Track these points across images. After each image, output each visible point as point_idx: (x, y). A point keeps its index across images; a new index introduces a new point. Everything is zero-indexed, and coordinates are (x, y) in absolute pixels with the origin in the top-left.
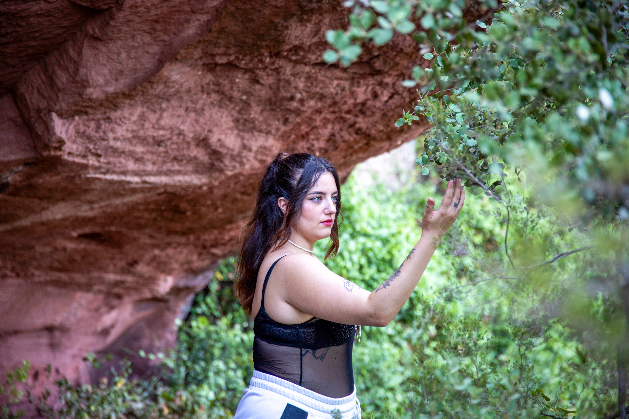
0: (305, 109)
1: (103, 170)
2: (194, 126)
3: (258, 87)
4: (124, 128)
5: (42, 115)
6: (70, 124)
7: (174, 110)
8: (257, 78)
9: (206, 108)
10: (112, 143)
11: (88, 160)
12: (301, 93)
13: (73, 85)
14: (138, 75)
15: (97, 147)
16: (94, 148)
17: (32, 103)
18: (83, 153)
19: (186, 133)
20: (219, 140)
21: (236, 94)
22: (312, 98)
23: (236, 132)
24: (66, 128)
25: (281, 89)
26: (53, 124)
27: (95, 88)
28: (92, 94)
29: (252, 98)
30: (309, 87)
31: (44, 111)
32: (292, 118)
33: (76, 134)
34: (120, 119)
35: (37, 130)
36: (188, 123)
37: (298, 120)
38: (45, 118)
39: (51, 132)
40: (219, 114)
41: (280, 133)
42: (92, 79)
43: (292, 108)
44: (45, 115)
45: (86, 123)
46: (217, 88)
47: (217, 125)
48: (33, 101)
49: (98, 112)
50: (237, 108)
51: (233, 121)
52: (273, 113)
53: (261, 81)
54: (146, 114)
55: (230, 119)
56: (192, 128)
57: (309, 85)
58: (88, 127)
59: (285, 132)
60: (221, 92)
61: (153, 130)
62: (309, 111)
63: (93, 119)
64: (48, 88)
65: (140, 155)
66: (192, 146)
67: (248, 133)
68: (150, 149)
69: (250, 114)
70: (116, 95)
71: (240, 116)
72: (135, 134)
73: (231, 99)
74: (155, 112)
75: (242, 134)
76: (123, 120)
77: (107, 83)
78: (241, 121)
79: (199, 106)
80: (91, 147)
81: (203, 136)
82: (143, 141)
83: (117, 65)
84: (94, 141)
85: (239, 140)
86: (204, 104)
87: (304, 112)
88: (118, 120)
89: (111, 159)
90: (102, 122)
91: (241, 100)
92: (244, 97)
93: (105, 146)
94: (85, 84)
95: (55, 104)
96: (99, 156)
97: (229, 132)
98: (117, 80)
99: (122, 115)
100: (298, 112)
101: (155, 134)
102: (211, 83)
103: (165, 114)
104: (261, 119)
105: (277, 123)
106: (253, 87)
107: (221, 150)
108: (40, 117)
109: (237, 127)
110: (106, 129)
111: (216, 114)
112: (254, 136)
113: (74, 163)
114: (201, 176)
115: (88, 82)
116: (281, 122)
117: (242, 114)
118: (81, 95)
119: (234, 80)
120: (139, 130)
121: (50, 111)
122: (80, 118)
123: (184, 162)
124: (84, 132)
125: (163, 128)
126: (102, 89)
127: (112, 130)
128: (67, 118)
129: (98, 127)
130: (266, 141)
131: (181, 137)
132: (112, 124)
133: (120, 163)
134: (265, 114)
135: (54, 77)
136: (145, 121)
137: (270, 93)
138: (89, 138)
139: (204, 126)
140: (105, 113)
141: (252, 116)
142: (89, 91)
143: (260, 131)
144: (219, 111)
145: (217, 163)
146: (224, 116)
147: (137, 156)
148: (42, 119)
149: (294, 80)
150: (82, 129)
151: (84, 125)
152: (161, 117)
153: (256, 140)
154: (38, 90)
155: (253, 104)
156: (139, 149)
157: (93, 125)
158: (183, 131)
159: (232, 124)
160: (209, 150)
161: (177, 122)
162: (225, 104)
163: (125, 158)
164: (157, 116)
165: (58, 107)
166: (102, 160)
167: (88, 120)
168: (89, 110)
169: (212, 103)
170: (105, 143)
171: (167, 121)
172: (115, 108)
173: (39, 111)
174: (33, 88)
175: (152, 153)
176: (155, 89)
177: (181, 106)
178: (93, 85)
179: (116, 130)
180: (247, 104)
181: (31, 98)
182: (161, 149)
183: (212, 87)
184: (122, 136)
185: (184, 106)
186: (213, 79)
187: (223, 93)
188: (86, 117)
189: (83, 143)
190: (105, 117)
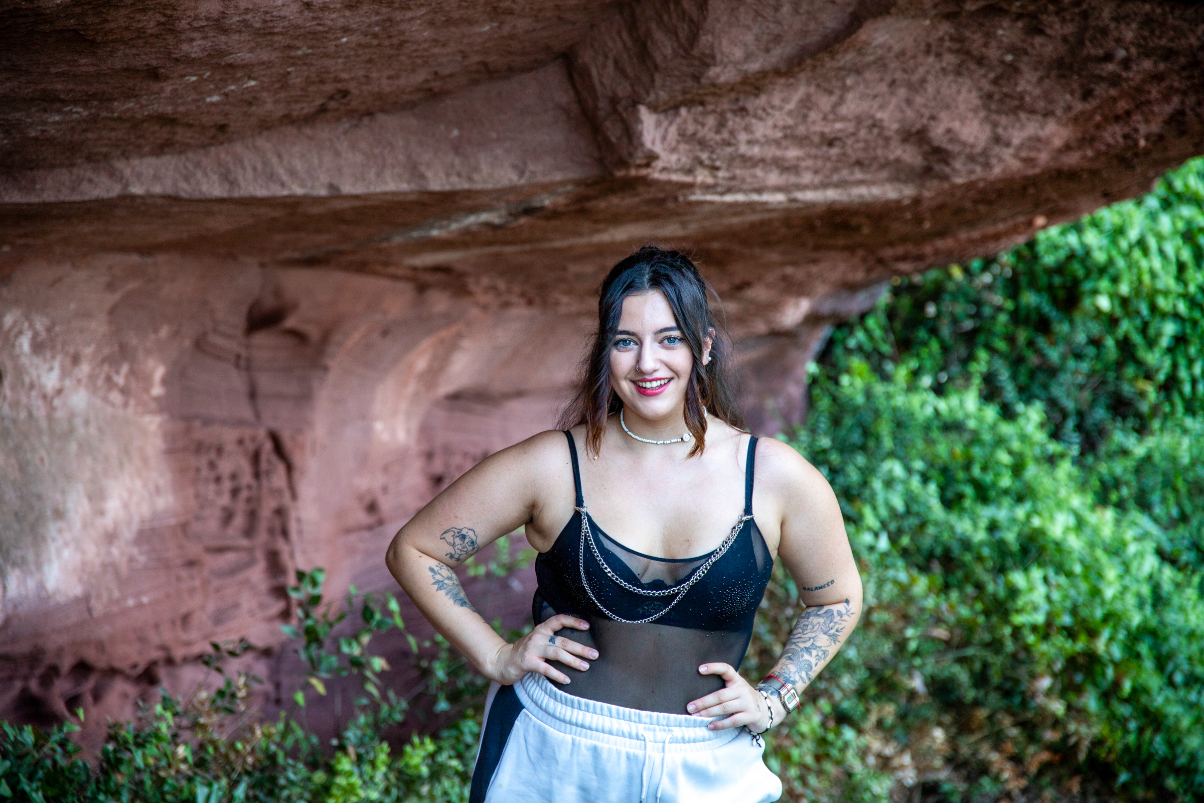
0: (1131, 75)
1: (719, 189)
2: (902, 111)
3: (1038, 40)
4: (770, 122)
5: (620, 108)
6: (671, 123)
7: (867, 87)
8: (1040, 26)
9: (930, 78)
10: (743, 149)
11: (695, 177)
12: (1127, 49)
13: (684, 62)
14: (808, 40)
15: (714, 156)
16: (710, 158)
17: (602, 83)
18: (688, 166)
19: (886, 124)
20: (949, 131)
21: (993, 53)
22: (1148, 56)
23: (982, 114)
24: (662, 130)
25: (1088, 43)
26: (640, 127)
27: (725, 66)
28: (718, 76)
29: (1025, 59)
30: (1145, 38)
31: (624, 102)
32: (1100, 90)
33: (680, 138)
34: (764, 110)
35: (609, 133)
36: (891, 107)
37: (1113, 92)
38: (624, 115)
39: (635, 142)
40: (954, 87)
41: (1072, 114)
42: (722, 53)
43: (1104, 74)
44: (626, 109)
45: (700, 119)
46: (957, 46)
47: (948, 107)
48: (605, 81)
49: (725, 100)
50: (992, 75)
51: (981, 97)
52: (1063, 81)
53: (1049, 31)
54: (814, 98)
55: (974, 94)
56: (898, 115)
57: (1146, 33)
58: (703, 125)
59: (1082, 113)
60: (964, 52)
61: (823, 123)
62: (1138, 78)
63: (714, 111)
64: (635, 60)
65: (794, 162)
66: (894, 143)
67: (1007, 114)
68: (814, 151)
69: (1016, 85)
70: (763, 74)
71: (994, 89)
72: (789, 132)
73: (981, 61)
74: (831, 93)
75: (995, 117)
76: (770, 110)
77: (748, 57)
78: (997, 97)
79: (915, 77)
80: (704, 156)
81: (918, 126)
82: (802, 141)
83: (772, 26)
84: (711, 146)
85: (988, 129)
86: (928, 72)
87: (1127, 80)
88: (760, 112)
89: (738, 172)
90: (729, 115)
91: (1002, 62)
92: (1009, 58)
93: (731, 154)
94: (707, 60)
95: (648, 93)
96: (714, 168)
97: (970, 115)
98: (767, 51)
99: (769, 103)
100: (1114, 80)
101: (827, 130)
102: (947, 38)
103: (850, 96)
104: (1037, 92)
105: (1068, 97)
106: (1029, 40)
107: (950, 147)
108: (615, 111)
109: (986, 107)
110: (737, 127)
111: (949, 86)
112: (1019, 120)
113: (669, 182)
114: (902, 187)
115: (713, 57)
116: (1078, 95)
117: (1000, 86)
118: (697, 78)
119: (994, 33)
120: (796, 125)
121: (635, 103)
122: (689, 111)
123: (875, 166)
124: (694, 134)
125: (844, 119)
126: (739, 67)
127: (747, 129)
128: (665, 111)
129: (721, 125)
130: (1042, 127)
131: (876, 131)
132: (747, 119)
133: (754, 176)
134: (1047, 83)
135: (649, 43)
136: (809, 109)
137: (1063, 49)
138: (702, 144)
139: (924, 110)
140: (737, 100)
141: (1019, 89)
142: (713, 72)
143: (1032, 112)
144: (955, 82)
145: (938, 167)
146: (964, 91)
147: (786, 164)
148: (620, 115)
149: (1117, 28)
150: (691, 128)
151: (696, 121)
152: (841, 100)
153: (1023, 127)
154: (616, 62)
155: (1024, 67)
156: (793, 153)
157: (711, 121)
158: (881, 120)
159: (977, 102)
160: (926, 148)
161: (871, 107)
162: (968, 69)
163: (763, 169)
164: (834, 99)
165: (652, 97)
166: (721, 174)
167: (705, 114)
168: (709, 99)
169: (943, 70)
170: (729, 150)
171: (852, 106)
172: (756, 92)
173: (614, 101)
174: (606, 57)
175: (815, 157)
176: (838, 61)
177: (882, 80)
178: (722, 62)
179: (754, 128)
180: (1013, 70)
181: (600, 75)
182: (834, 151)
183: (948, 44)
184: (765, 136)
185: (888, 78)
186: (952, 31)
187: (968, 53)
188: (700, 109)
189: (690, 151)
190: (735, 107)
